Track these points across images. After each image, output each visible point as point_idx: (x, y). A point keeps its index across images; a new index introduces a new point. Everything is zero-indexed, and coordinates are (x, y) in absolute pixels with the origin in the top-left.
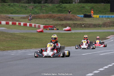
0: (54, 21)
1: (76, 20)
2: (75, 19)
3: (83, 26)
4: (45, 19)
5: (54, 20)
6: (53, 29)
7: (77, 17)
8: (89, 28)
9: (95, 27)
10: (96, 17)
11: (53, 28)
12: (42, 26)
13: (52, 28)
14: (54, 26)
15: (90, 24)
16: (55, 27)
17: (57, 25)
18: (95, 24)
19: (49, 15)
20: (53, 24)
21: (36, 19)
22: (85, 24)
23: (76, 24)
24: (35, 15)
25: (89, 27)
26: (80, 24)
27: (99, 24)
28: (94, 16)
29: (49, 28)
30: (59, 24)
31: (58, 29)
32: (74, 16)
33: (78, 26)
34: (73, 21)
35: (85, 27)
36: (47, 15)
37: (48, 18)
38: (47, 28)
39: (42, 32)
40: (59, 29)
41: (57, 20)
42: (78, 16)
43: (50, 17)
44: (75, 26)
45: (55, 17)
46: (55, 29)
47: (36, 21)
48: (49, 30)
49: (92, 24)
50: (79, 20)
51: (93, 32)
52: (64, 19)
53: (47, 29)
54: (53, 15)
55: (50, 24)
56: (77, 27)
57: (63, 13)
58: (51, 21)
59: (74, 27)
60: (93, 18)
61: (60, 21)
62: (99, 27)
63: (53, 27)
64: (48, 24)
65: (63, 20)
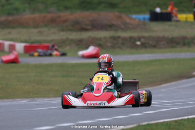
0: (62, 33)
1: (126, 27)
2: (122, 27)
3: (138, 43)
4: (36, 27)
5: (63, 30)
6: (51, 55)
7: (128, 20)
8: (155, 50)
9: (173, 47)
10: (186, 18)
11: (49, 52)
12: (20, 47)
13: (47, 51)
14: (53, 46)
15: (159, 37)
16: (56, 49)
17: (63, 43)
18: (172, 38)
19: (49, 16)
20: (52, 41)
21: (13, 28)
22: (144, 37)
23: (119, 37)
24: (10, 18)
25: (154, 47)
26: (131, 38)
27: (184, 38)
28: (182, 17)
29: (40, 50)
30: (72, 40)
31: (64, 54)
32: (120, 17)
33: (123, 44)
34: (116, 30)
35: (144, 46)
36: (44, 17)
37: (46, 26)
38: (32, 53)
39: (15, 61)
40: (68, 54)
41: (70, 30)
42: (134, 16)
43: (53, 22)
44: (116, 44)
45: (65, 21)
46: (55, 53)
47: (10, 33)
48: (40, 56)
49: (164, 37)
50: (135, 27)
51: (160, 60)
52: (89, 27)
53: (32, 55)
54: (59, 17)
55: (45, 41)
56: (120, 48)
57: (93, 9)
58: (54, 33)
59: (114, 47)
60: (178, 21)
61: (79, 33)
62: (184, 45)
63: (51, 47)
64: (39, 42)
65: (86, 30)
